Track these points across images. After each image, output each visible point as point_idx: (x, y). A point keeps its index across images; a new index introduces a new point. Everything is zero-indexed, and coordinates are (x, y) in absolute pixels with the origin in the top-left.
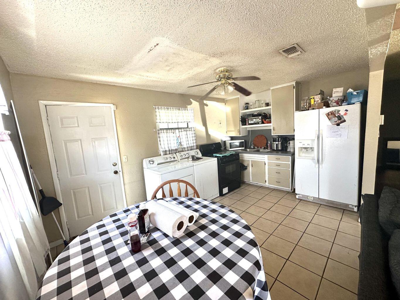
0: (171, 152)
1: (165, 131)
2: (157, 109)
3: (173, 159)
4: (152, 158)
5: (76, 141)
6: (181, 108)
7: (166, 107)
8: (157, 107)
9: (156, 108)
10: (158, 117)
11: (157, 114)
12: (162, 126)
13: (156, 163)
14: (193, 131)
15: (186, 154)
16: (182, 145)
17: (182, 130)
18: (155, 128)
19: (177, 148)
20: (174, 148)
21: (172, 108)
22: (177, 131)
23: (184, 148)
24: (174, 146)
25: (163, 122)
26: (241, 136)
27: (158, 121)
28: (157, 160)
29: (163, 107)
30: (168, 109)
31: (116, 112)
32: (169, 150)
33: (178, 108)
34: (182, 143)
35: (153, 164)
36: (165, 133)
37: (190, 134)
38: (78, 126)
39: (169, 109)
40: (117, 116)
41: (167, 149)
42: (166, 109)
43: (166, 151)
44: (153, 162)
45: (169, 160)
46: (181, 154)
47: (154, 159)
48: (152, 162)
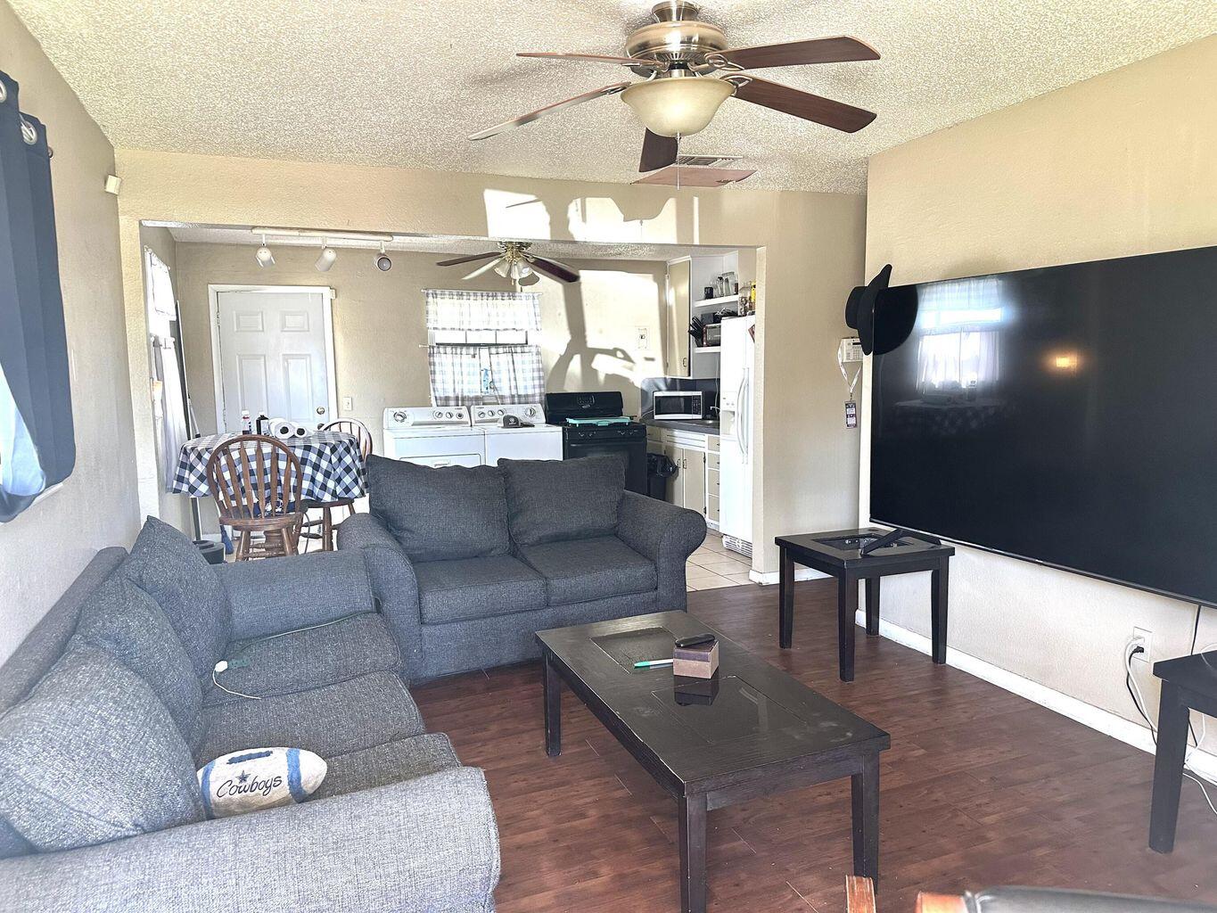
0: (460, 402)
1: (449, 349)
2: (431, 295)
3: (455, 419)
4: (402, 410)
5: (256, 357)
6: (499, 294)
7: (455, 292)
8: (430, 291)
9: (428, 294)
10: (431, 316)
11: (431, 308)
12: (441, 337)
13: (410, 420)
14: (534, 354)
15: (496, 411)
16: (495, 389)
17: (501, 350)
18: (424, 341)
19: (479, 394)
20: (472, 395)
21: (471, 294)
22: (484, 352)
23: (502, 397)
24: (472, 387)
25: (444, 329)
26: (691, 378)
27: (430, 325)
28: (414, 414)
29: (447, 292)
30: (462, 295)
31: (334, 302)
32: (457, 399)
33: (491, 294)
34: (497, 385)
35: (402, 421)
36: (449, 356)
37: (525, 363)
38: (263, 331)
39: (465, 297)
40: (338, 310)
41: (451, 395)
42: (455, 297)
43: (447, 399)
44: (404, 418)
45: (444, 419)
46: (481, 410)
47: (409, 411)
48: (401, 418)
